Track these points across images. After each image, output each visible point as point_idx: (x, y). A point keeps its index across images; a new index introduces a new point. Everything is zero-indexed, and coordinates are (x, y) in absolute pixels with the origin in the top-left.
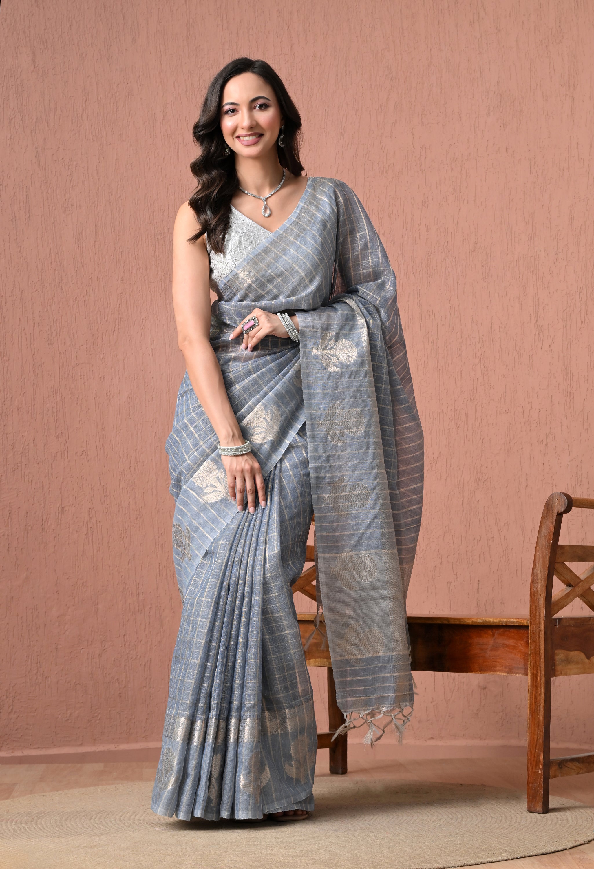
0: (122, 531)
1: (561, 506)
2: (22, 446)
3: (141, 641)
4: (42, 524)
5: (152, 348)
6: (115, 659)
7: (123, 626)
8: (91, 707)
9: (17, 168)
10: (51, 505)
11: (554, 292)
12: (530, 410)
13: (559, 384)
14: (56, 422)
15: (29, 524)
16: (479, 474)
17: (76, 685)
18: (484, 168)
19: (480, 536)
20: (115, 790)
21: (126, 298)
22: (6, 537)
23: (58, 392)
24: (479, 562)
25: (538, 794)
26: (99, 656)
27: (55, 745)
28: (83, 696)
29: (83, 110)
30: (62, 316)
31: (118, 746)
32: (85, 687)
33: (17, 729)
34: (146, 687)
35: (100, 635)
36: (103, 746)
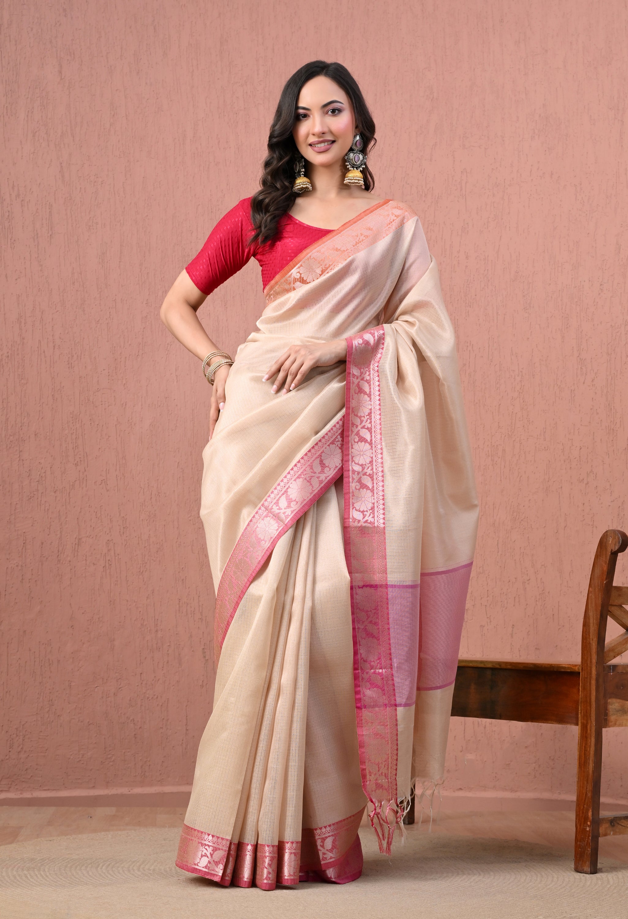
0: (141, 565)
1: (615, 545)
2: (39, 473)
3: (158, 680)
4: (58, 556)
5: (177, 374)
6: (130, 698)
7: (140, 664)
8: (105, 748)
9: (40, 184)
10: (67, 536)
11: (598, 325)
12: (570, 447)
13: (601, 420)
14: (75, 448)
15: (44, 555)
16: (515, 514)
17: (90, 724)
18: (528, 193)
19: (516, 578)
20: (127, 837)
21: (151, 322)
22: (20, 568)
23: (78, 418)
24: (514, 605)
25: (586, 853)
26: (114, 694)
27: (66, 787)
28: (96, 736)
29: (111, 125)
30: (84, 338)
31: (132, 789)
32: (99, 727)
33: (27, 769)
34: (162, 728)
35: (116, 673)
36: (116, 790)
